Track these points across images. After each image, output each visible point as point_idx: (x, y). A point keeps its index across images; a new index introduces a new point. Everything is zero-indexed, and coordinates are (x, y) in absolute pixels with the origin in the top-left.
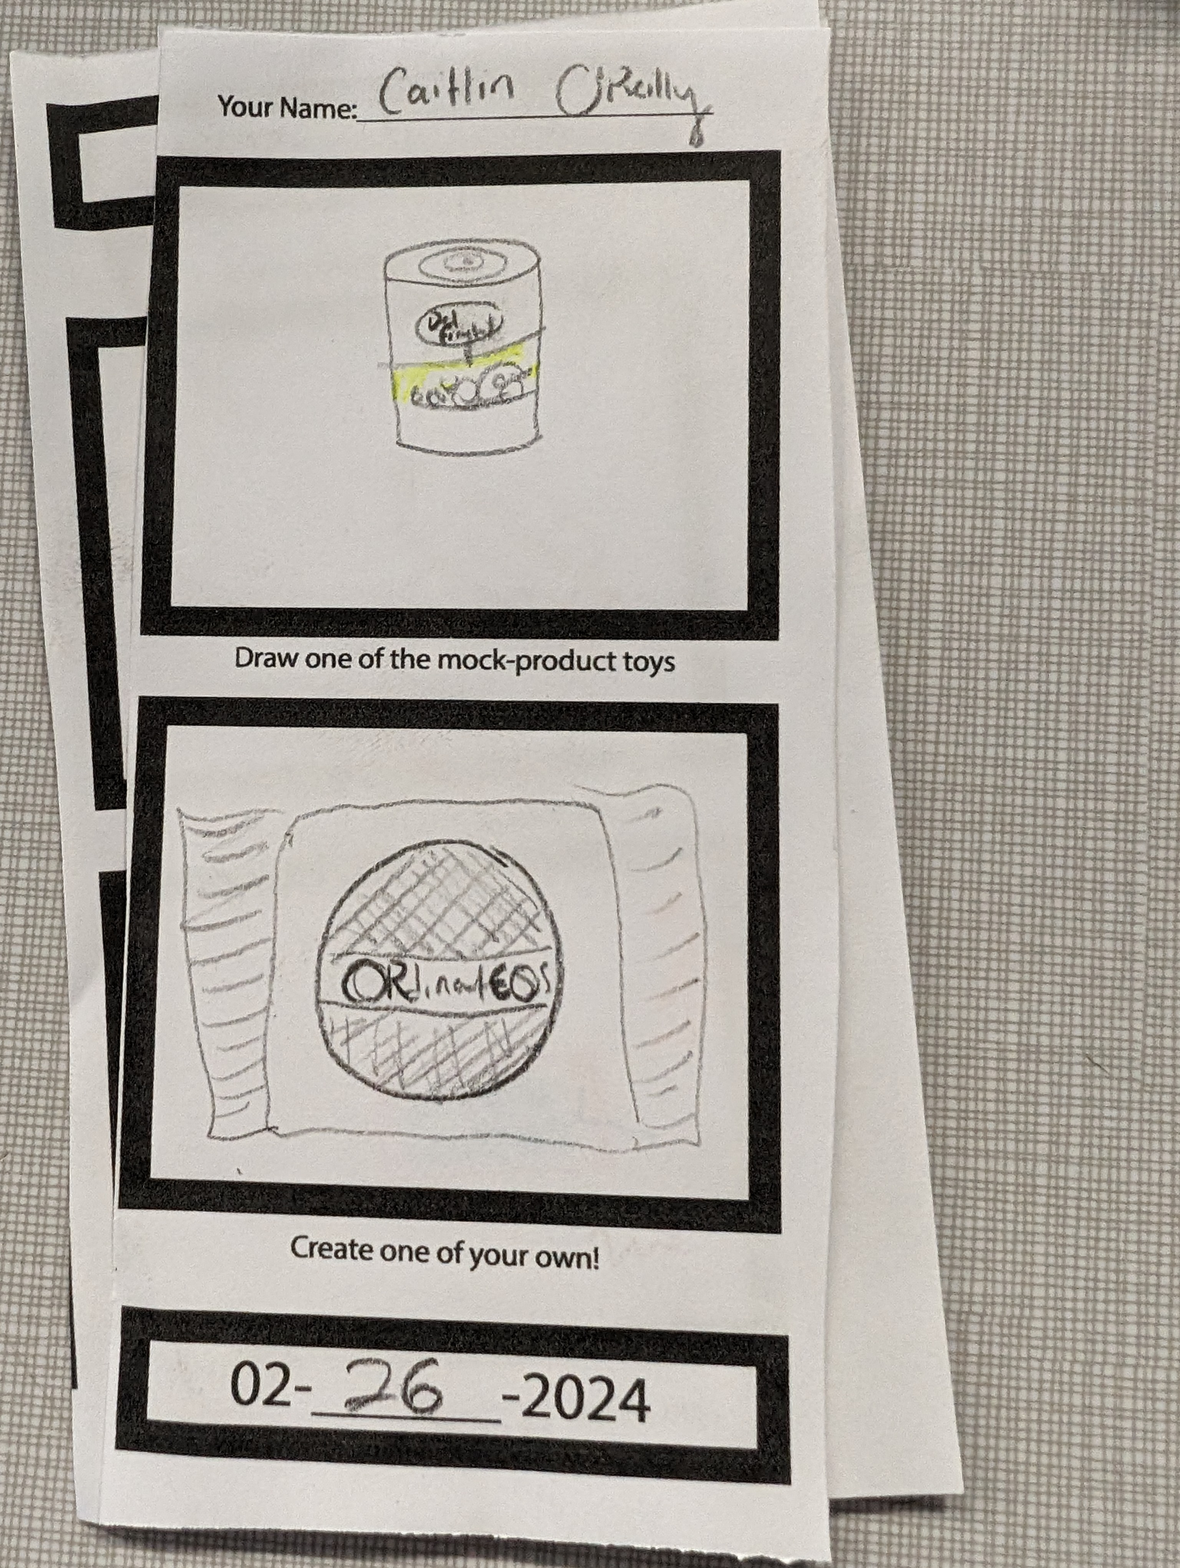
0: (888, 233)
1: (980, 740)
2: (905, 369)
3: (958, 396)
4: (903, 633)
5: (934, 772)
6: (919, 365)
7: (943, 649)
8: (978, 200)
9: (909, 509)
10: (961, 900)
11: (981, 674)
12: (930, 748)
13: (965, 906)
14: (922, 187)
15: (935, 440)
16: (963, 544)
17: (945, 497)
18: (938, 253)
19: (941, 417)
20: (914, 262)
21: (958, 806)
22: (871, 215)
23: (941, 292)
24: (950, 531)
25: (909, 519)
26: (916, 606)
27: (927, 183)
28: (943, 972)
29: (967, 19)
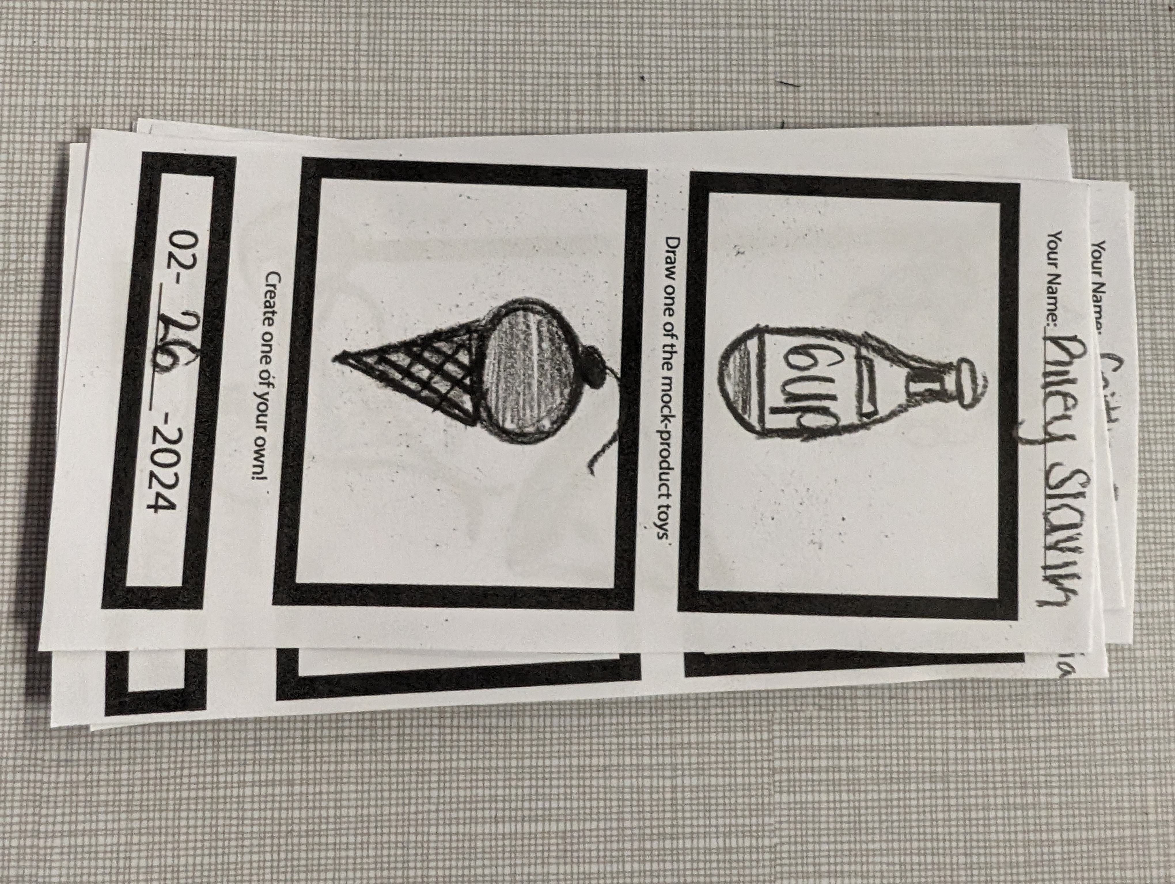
0: (797, 776)
1: (441, 864)
2: (701, 795)
3: (684, 833)
4: (513, 805)
5: (416, 834)
6: (705, 804)
7: (504, 834)
8: (824, 839)
9: (602, 803)
10: (327, 858)
11: (487, 862)
12: (433, 829)
13: (323, 862)
14: (831, 798)
15: (651, 819)
16: (578, 843)
17: (611, 829)
18: (785, 812)
19: (668, 823)
20: (777, 796)
21: (393, 852)
22: (809, 763)
23: (757, 816)
24: (588, 833)
25: (595, 803)
26: (533, 813)
27: (834, 801)
28: (275, 848)
29: (953, 823)
